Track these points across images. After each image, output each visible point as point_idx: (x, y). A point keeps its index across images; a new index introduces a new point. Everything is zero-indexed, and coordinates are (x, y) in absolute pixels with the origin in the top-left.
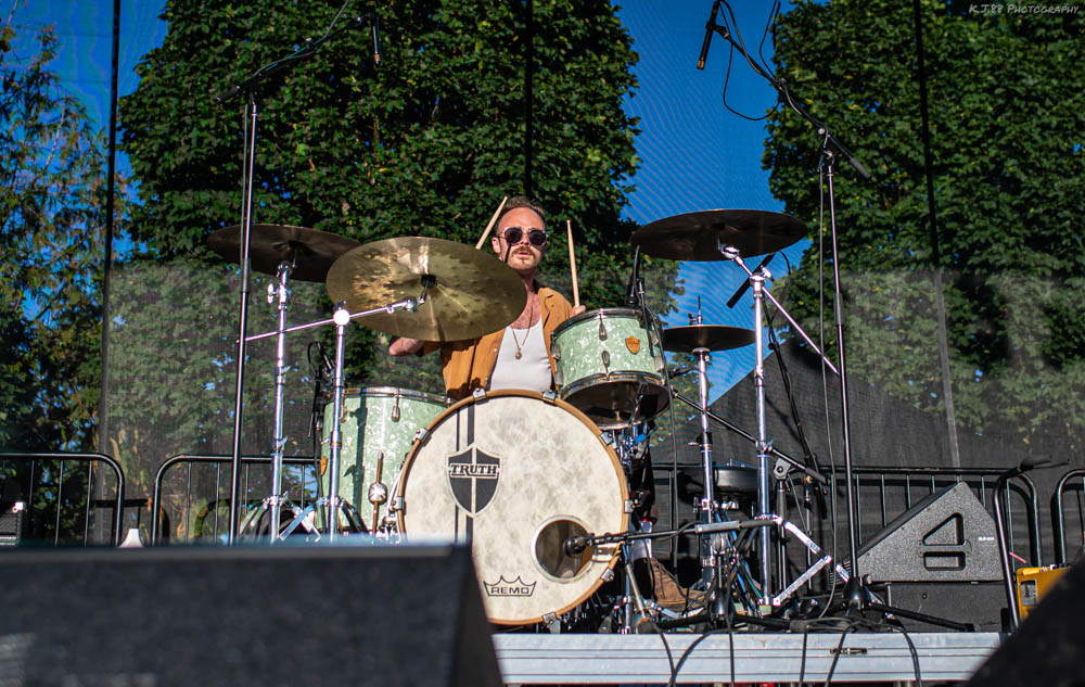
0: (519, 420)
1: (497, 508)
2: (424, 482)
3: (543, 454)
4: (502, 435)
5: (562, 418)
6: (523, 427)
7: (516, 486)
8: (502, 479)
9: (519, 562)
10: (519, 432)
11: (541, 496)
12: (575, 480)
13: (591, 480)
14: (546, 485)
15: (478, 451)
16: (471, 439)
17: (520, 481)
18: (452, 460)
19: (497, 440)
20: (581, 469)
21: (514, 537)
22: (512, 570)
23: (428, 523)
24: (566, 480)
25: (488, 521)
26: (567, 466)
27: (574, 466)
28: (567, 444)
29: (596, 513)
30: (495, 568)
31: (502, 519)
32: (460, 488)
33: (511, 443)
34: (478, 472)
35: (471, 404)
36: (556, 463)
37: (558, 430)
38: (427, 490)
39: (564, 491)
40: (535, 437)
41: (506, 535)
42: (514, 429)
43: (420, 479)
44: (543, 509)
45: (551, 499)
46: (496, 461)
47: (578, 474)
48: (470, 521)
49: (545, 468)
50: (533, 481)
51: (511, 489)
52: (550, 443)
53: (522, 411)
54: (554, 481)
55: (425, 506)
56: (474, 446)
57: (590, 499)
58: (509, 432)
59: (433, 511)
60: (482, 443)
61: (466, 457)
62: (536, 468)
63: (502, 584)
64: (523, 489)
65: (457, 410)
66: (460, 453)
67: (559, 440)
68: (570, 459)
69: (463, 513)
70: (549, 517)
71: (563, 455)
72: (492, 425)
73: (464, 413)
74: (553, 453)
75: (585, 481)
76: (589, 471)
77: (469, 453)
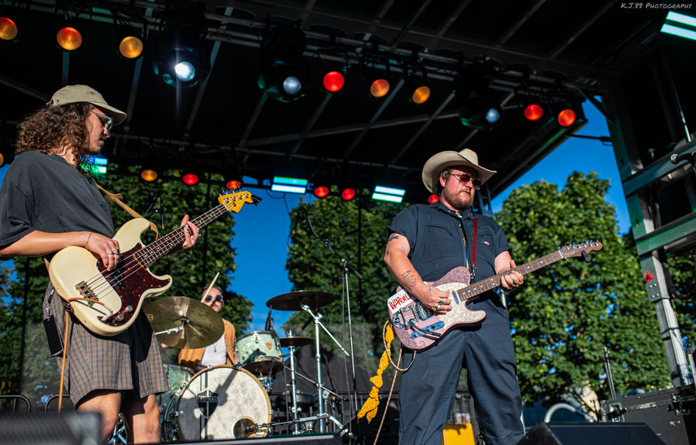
1: (217, 415)
2: (187, 404)
3: (236, 391)
5: (243, 376)
8: (219, 401)
11: (235, 409)
12: (249, 402)
13: (255, 402)
14: (237, 404)
15: (210, 391)
16: (206, 386)
18: (199, 395)
20: (251, 397)
21: (224, 426)
23: (189, 421)
24: (246, 402)
25: (214, 420)
26: (246, 396)
27: (249, 396)
28: (246, 387)
29: (258, 415)
31: (220, 419)
32: (202, 406)
34: (210, 399)
35: (206, 371)
36: (241, 395)
37: (242, 381)
38: (188, 408)
39: (245, 407)
41: (221, 425)
44: (237, 414)
45: (239, 410)
46: (217, 395)
47: (250, 399)
48: (206, 419)
50: (232, 403)
52: (239, 387)
54: (241, 402)
55: (188, 415)
56: (208, 389)
57: (255, 409)
58: (222, 383)
59: (191, 417)
60: (211, 388)
61: (204, 393)
62: (233, 397)
64: (228, 406)
65: (201, 374)
66: (202, 392)
67: (242, 385)
68: (247, 394)
70: (238, 418)
71: (244, 392)
72: (215, 380)
73: (204, 375)
74: (240, 391)
75: (253, 402)
76: (255, 398)
77: (206, 391)
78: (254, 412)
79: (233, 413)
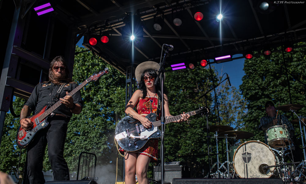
1: (251, 162)
2: (238, 158)
3: (259, 152)
4: (251, 149)
6: (255, 147)
8: (252, 157)
9: (256, 172)
10: (254, 148)
11: (259, 159)
12: (265, 156)
13: (268, 156)
14: (260, 157)
16: (246, 150)
17: (255, 157)
18: (242, 154)
19: (250, 150)
21: (255, 168)
22: (255, 174)
23: (239, 166)
24: (264, 156)
25: (250, 165)
26: (264, 154)
28: (264, 150)
29: (270, 162)
30: (252, 173)
31: (252, 164)
32: (244, 159)
33: (253, 150)
34: (248, 156)
35: (245, 144)
36: (261, 153)
37: (262, 147)
38: (239, 160)
39: (264, 158)
40: (257, 149)
41: (253, 167)
42: (253, 148)
43: (237, 158)
45: (261, 160)
46: (251, 154)
47: (266, 155)
48: (247, 165)
49: (260, 155)
50: (257, 157)
51: (254, 159)
52: (260, 150)
53: (254, 144)
55: (238, 163)
56: (246, 151)
57: (269, 159)
59: (240, 163)
60: (248, 151)
61: (245, 153)
62: (258, 154)
63: (253, 176)
64: (256, 159)
67: (262, 149)
68: (264, 152)
69: (245, 164)
70: (261, 163)
71: (263, 152)
72: (249, 148)
73: (244, 146)
76: (268, 154)
79: (258, 162)
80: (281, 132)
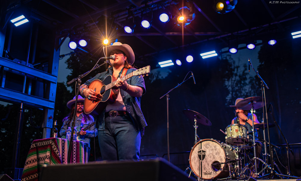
0: (208, 144)
1: (205, 160)
3: (213, 150)
4: (206, 147)
5: (215, 143)
6: (209, 145)
7: (208, 156)
8: (206, 154)
9: (209, 169)
10: (209, 146)
11: (212, 157)
13: (220, 154)
14: (213, 155)
16: (201, 148)
17: (209, 155)
18: (198, 152)
21: (208, 164)
22: (208, 170)
23: (195, 163)
24: (216, 154)
25: (204, 162)
27: (218, 151)
28: (217, 147)
29: (221, 159)
30: (205, 170)
31: (206, 161)
32: (200, 156)
33: (207, 148)
34: (202, 154)
35: (201, 142)
36: (215, 151)
37: (215, 145)
38: (195, 157)
39: (216, 156)
40: (211, 147)
41: (207, 164)
42: (208, 146)
43: (193, 156)
44: (213, 159)
45: (214, 158)
46: (205, 152)
47: (218, 153)
48: (201, 162)
50: (211, 154)
52: (214, 148)
53: (209, 143)
55: (195, 160)
56: (202, 149)
57: (220, 157)
58: (207, 146)
59: (196, 161)
60: (203, 149)
61: (200, 151)
62: (212, 152)
63: (207, 173)
68: (217, 150)
69: (200, 161)
70: (214, 160)
71: (216, 150)
72: (204, 145)
73: (200, 144)
74: (214, 149)
75: (219, 154)
76: (220, 152)
77: (201, 150)
78: (220, 158)
79: (211, 159)
80: (237, 131)
